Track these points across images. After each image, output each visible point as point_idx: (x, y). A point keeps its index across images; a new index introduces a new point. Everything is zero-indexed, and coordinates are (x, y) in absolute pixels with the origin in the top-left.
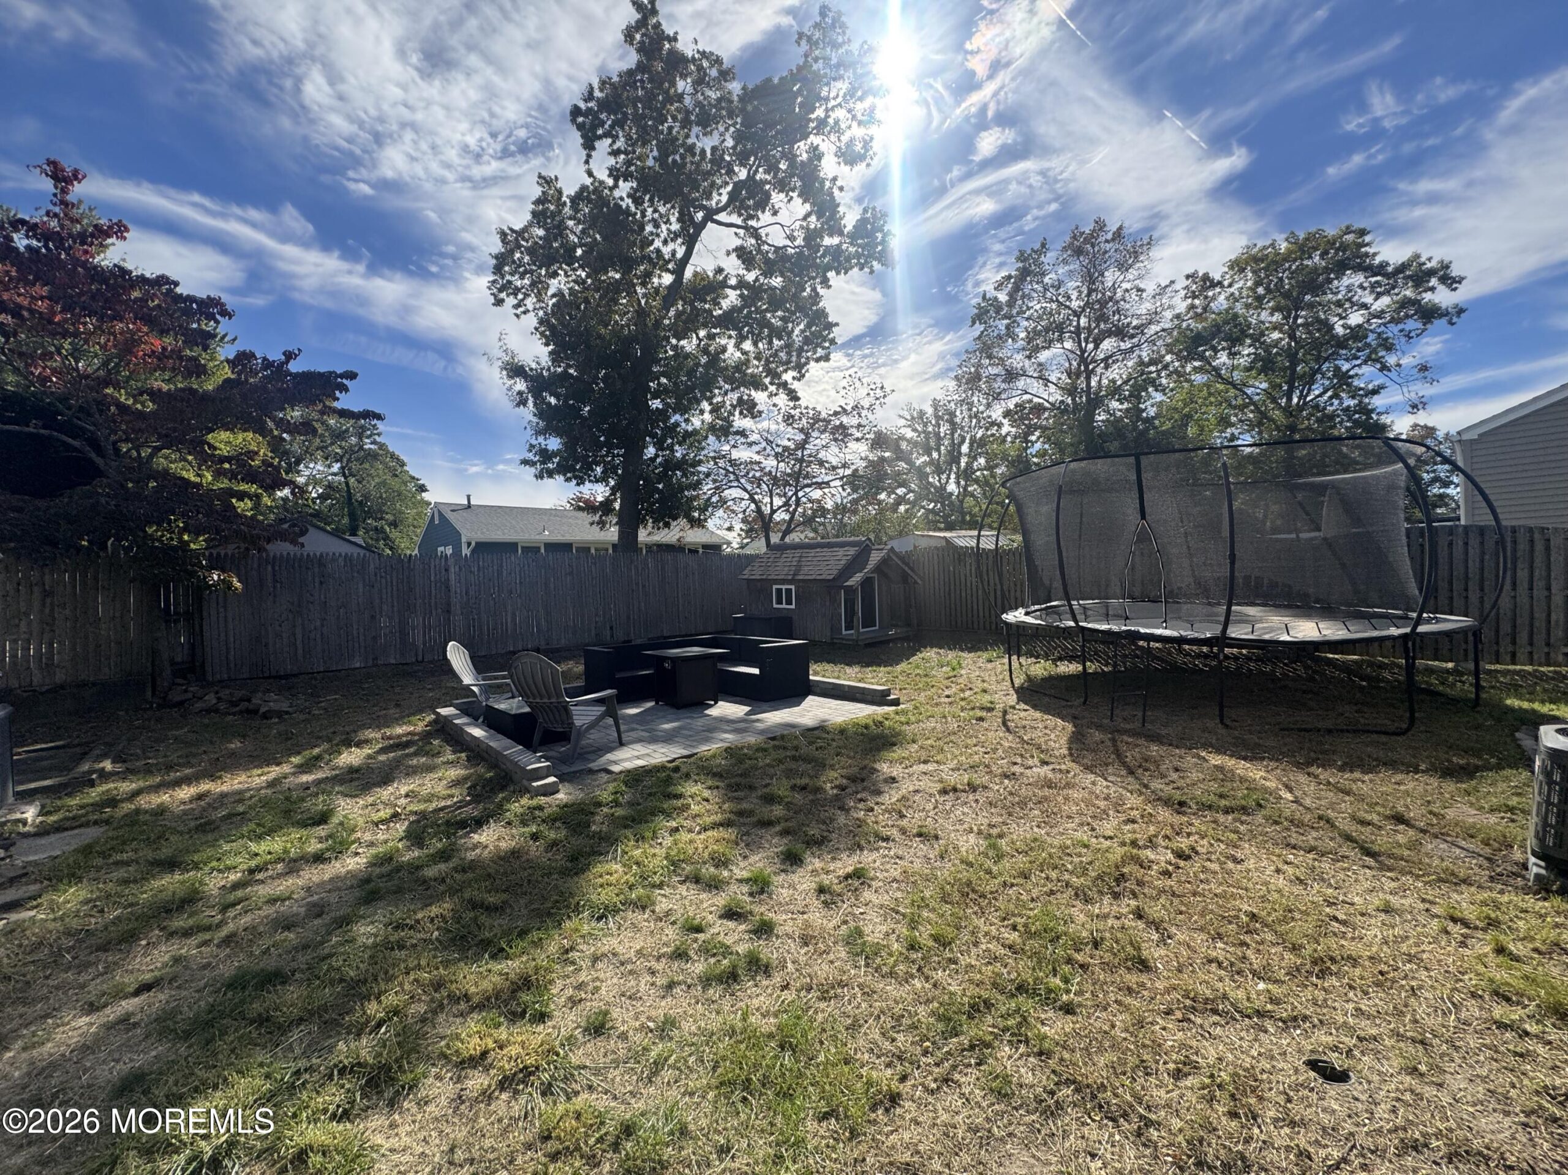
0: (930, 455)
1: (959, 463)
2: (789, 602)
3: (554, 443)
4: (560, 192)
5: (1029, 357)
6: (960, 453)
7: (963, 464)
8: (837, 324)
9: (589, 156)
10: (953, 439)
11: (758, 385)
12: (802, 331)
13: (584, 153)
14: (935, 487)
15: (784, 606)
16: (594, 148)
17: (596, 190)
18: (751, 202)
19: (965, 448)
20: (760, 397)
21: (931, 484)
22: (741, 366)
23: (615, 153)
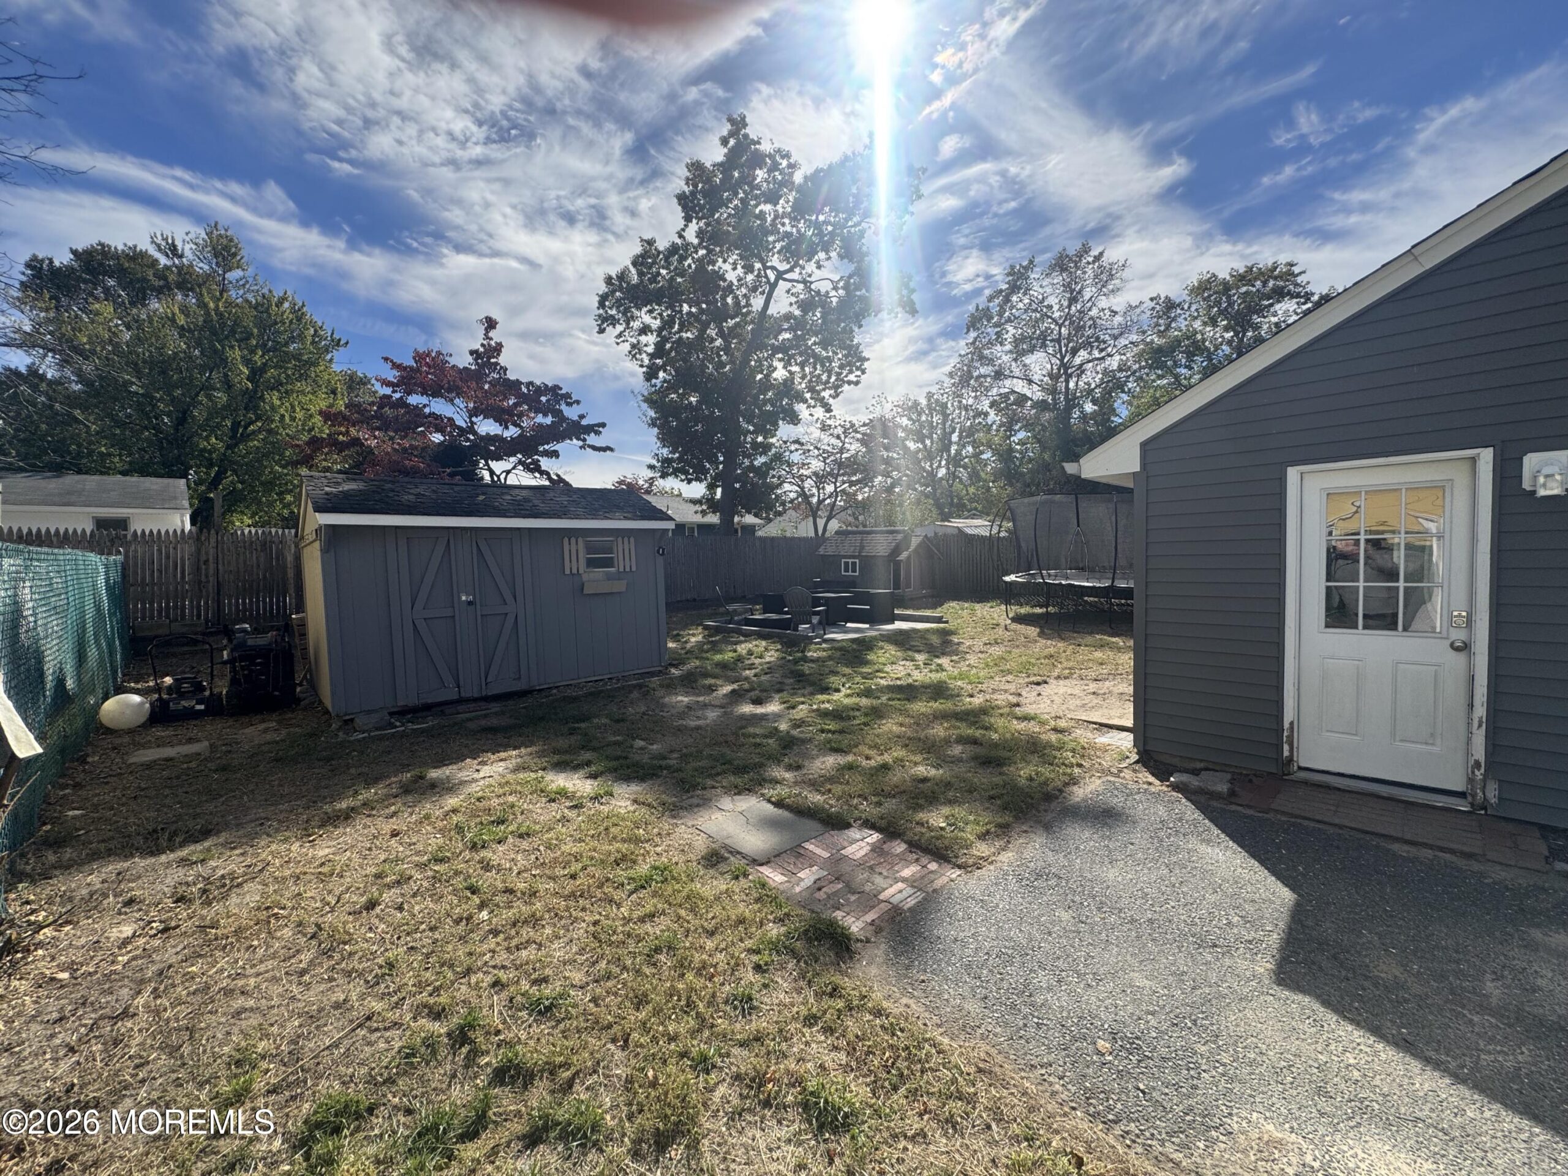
0: (923, 442)
1: (949, 451)
2: (854, 571)
5: (1015, 360)
6: (951, 443)
7: (953, 452)
10: (944, 429)
14: (927, 472)
15: (851, 573)
19: (955, 437)
21: (924, 469)
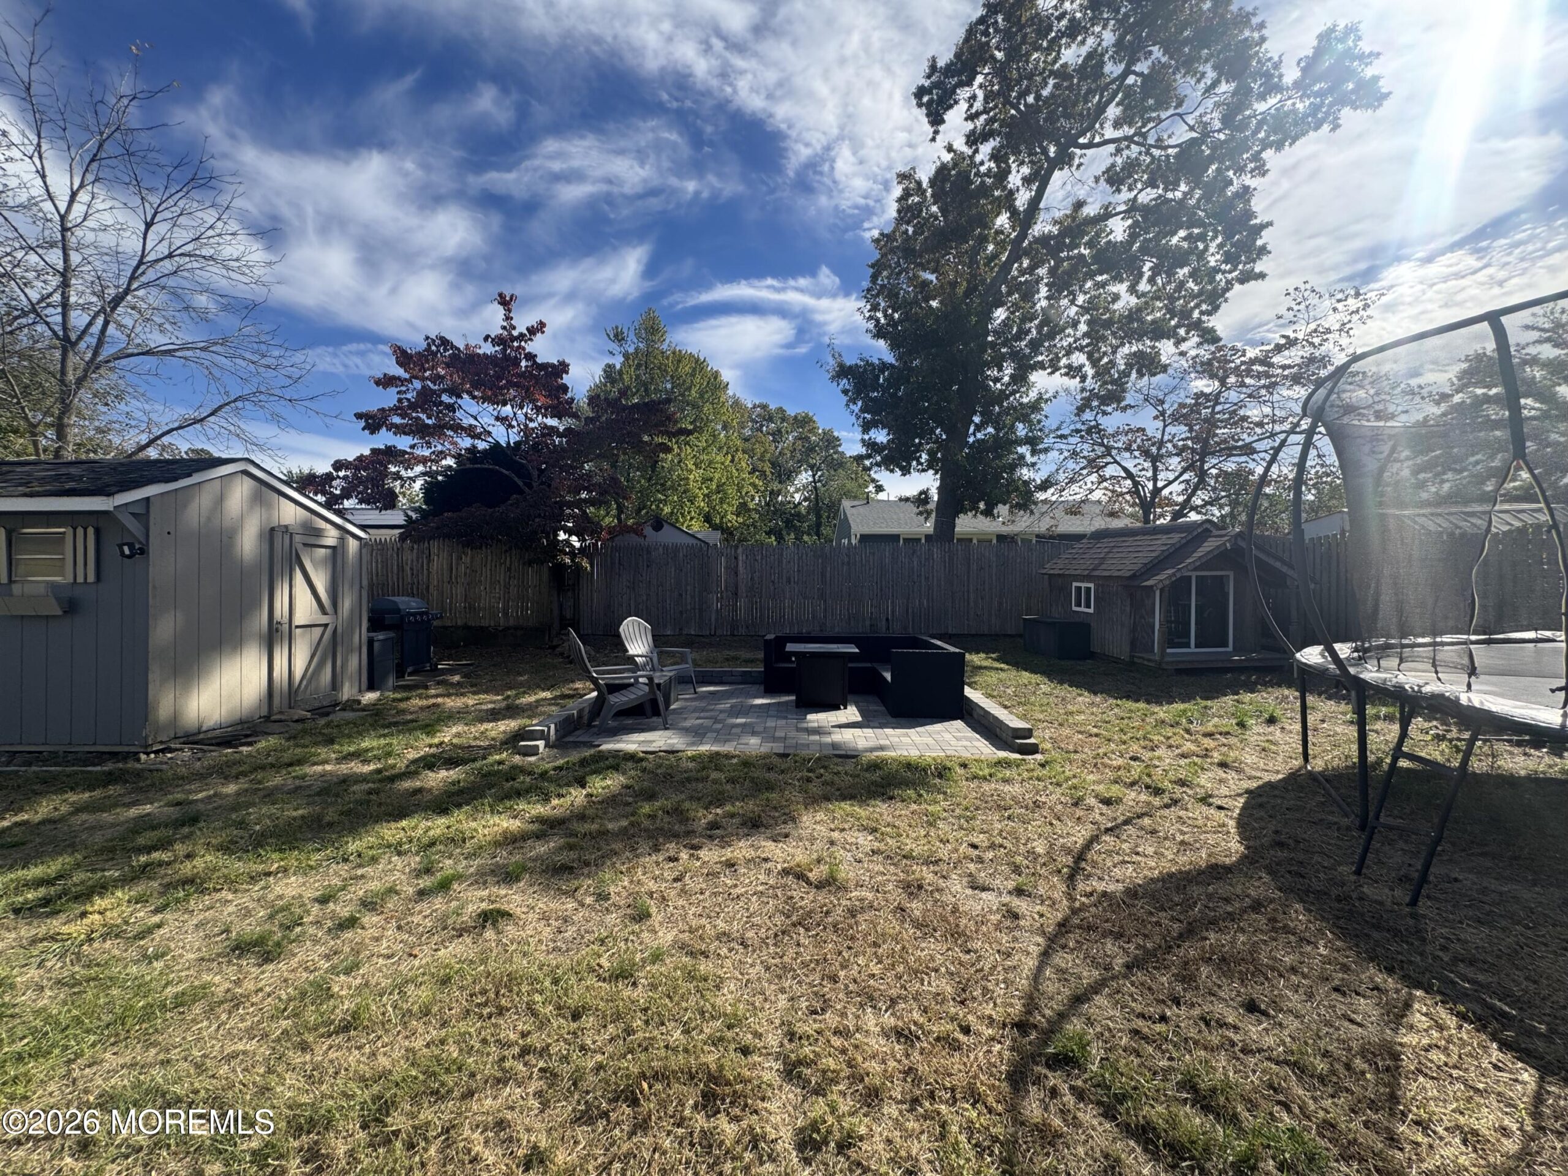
2: (1088, 606)
3: (881, 436)
4: (919, 183)
8: (1270, 224)
9: (936, 132)
11: (1159, 332)
12: (1220, 246)
13: (930, 130)
15: (1083, 609)
16: (943, 121)
17: (955, 165)
18: (1151, 102)
20: (1166, 349)
22: (1134, 315)
23: (971, 117)
